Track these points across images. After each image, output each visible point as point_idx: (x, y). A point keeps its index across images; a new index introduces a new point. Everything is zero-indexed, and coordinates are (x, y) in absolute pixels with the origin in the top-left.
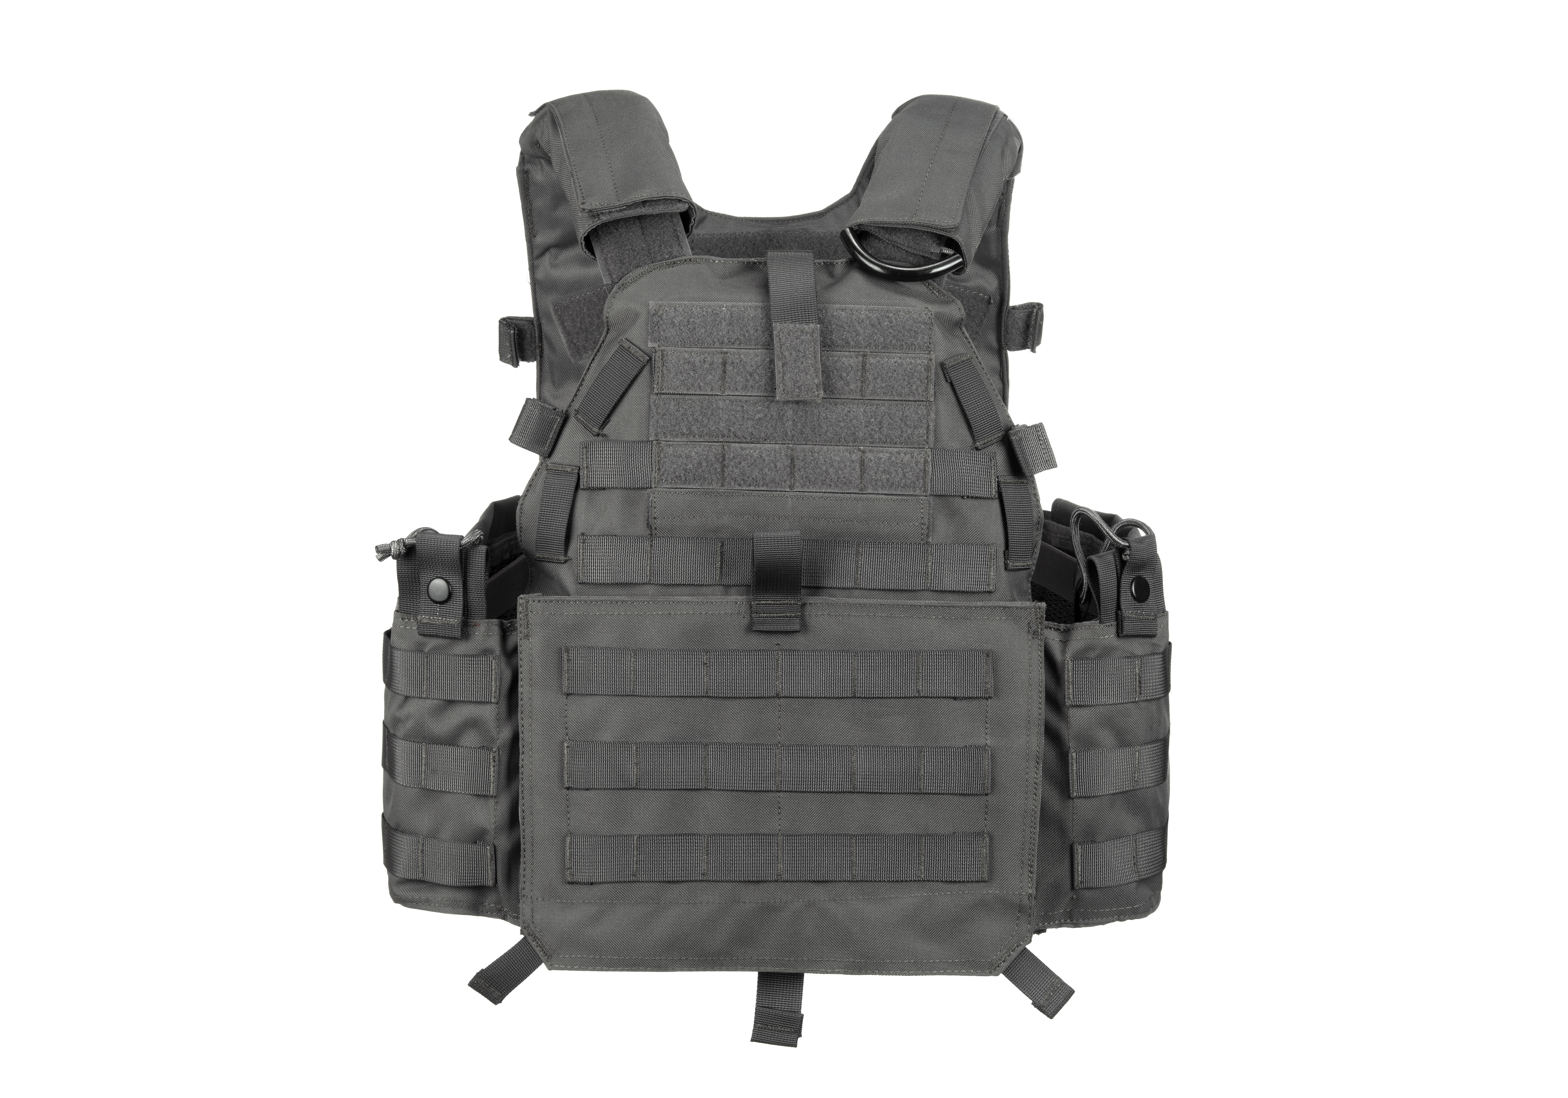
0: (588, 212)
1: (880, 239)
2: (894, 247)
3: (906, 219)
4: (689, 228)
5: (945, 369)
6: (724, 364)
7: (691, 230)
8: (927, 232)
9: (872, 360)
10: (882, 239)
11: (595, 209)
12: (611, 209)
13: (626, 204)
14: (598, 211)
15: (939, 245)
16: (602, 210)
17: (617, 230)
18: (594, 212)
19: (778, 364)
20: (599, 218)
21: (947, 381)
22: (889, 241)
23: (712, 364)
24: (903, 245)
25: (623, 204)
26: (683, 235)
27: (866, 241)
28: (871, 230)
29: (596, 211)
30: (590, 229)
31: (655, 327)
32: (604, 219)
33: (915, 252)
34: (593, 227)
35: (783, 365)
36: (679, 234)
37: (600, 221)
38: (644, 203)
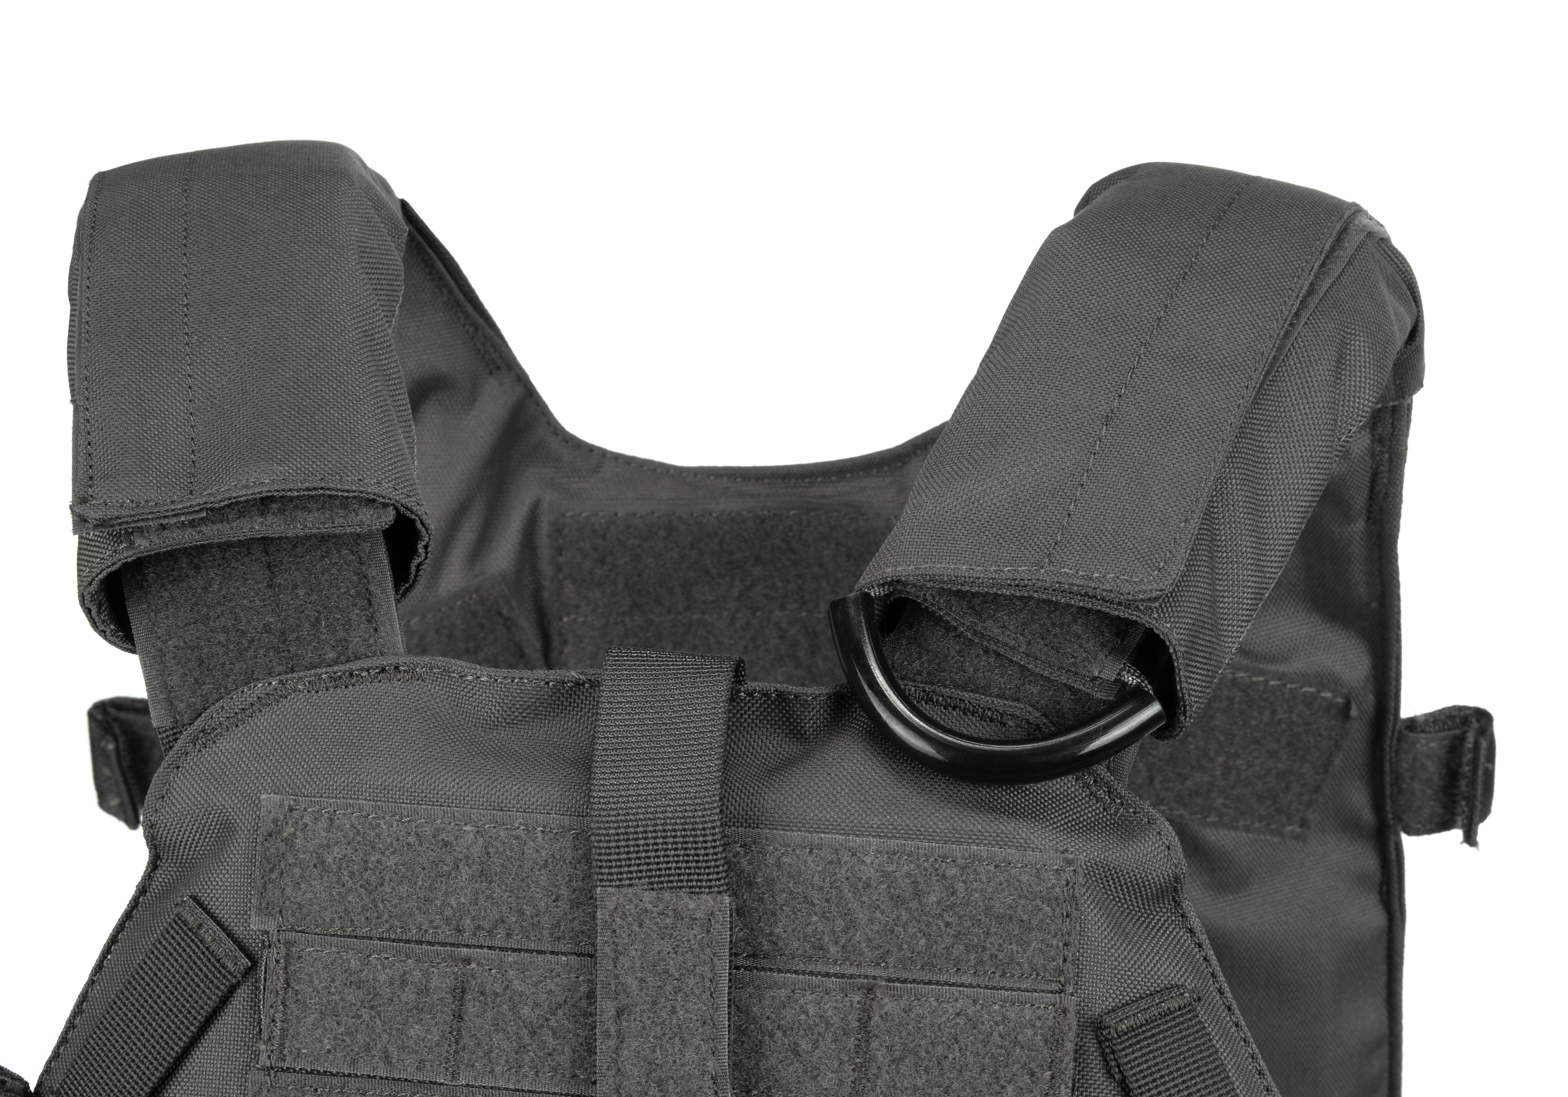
0: (96, 527)
1: (949, 628)
2: (987, 652)
3: (1023, 571)
4: (409, 568)
5: (1108, 1040)
6: (460, 992)
7: (416, 576)
8: (1089, 611)
9: (890, 1006)
10: (956, 629)
11: (117, 518)
12: (165, 517)
13: (209, 506)
14: (127, 523)
15: (1115, 652)
16: (138, 521)
17: (197, 568)
18: (112, 526)
19: (606, 1008)
20: (132, 543)
21: (1112, 1076)
22: (975, 633)
23: (423, 991)
24: (1013, 648)
25: (198, 505)
26: (384, 591)
27: (910, 628)
28: (925, 600)
29: (121, 524)
30: (104, 574)
31: (271, 871)
32: (143, 545)
33: (1046, 673)
34: (114, 568)
35: (620, 1012)
36: (372, 588)
37: (130, 553)
38: (264, 504)
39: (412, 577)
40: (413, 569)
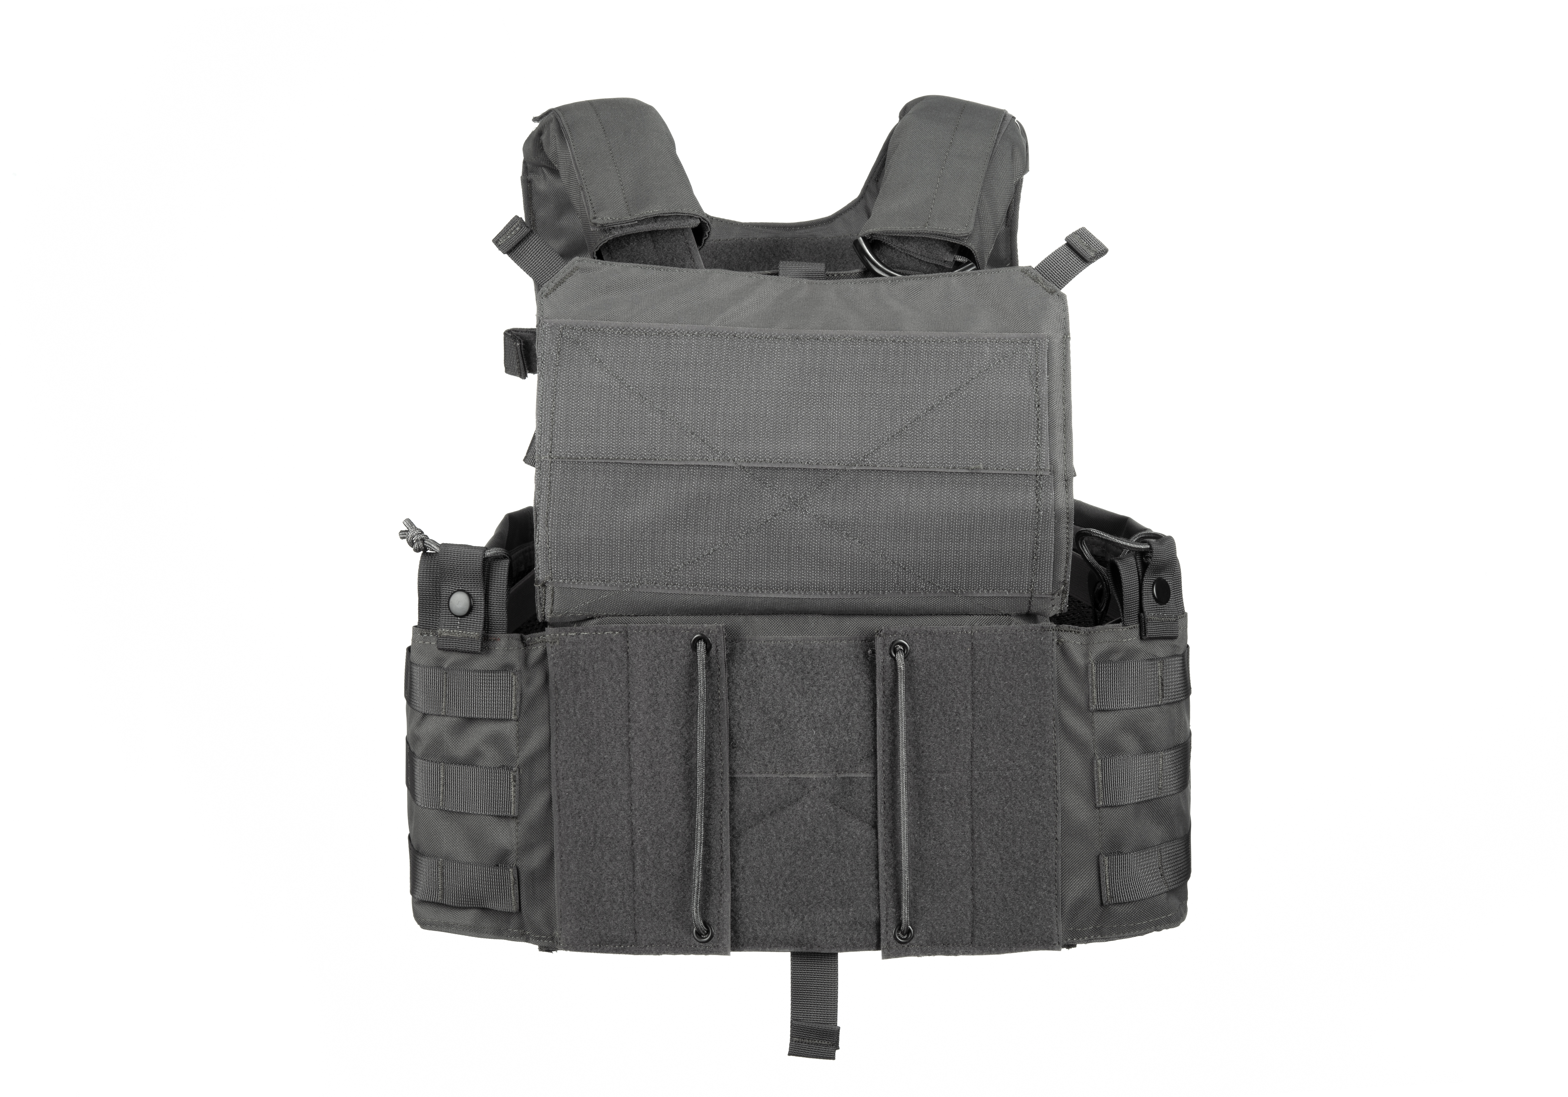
0: (599, 227)
1: (892, 248)
2: (907, 255)
3: (919, 228)
4: (702, 241)
7: (704, 244)
8: (940, 240)
10: (894, 248)
11: (607, 224)
12: (623, 223)
13: (638, 219)
14: (610, 226)
15: (952, 253)
16: (614, 225)
17: (628, 244)
18: (605, 227)
20: (611, 233)
22: (902, 250)
24: (916, 254)
25: (634, 219)
26: (695, 248)
27: (879, 250)
28: (884, 240)
29: (608, 226)
30: (602, 244)
32: (617, 233)
33: (928, 261)
34: (605, 242)
36: (690, 247)
37: (612, 236)
38: (656, 218)
39: (703, 244)
40: (703, 241)
